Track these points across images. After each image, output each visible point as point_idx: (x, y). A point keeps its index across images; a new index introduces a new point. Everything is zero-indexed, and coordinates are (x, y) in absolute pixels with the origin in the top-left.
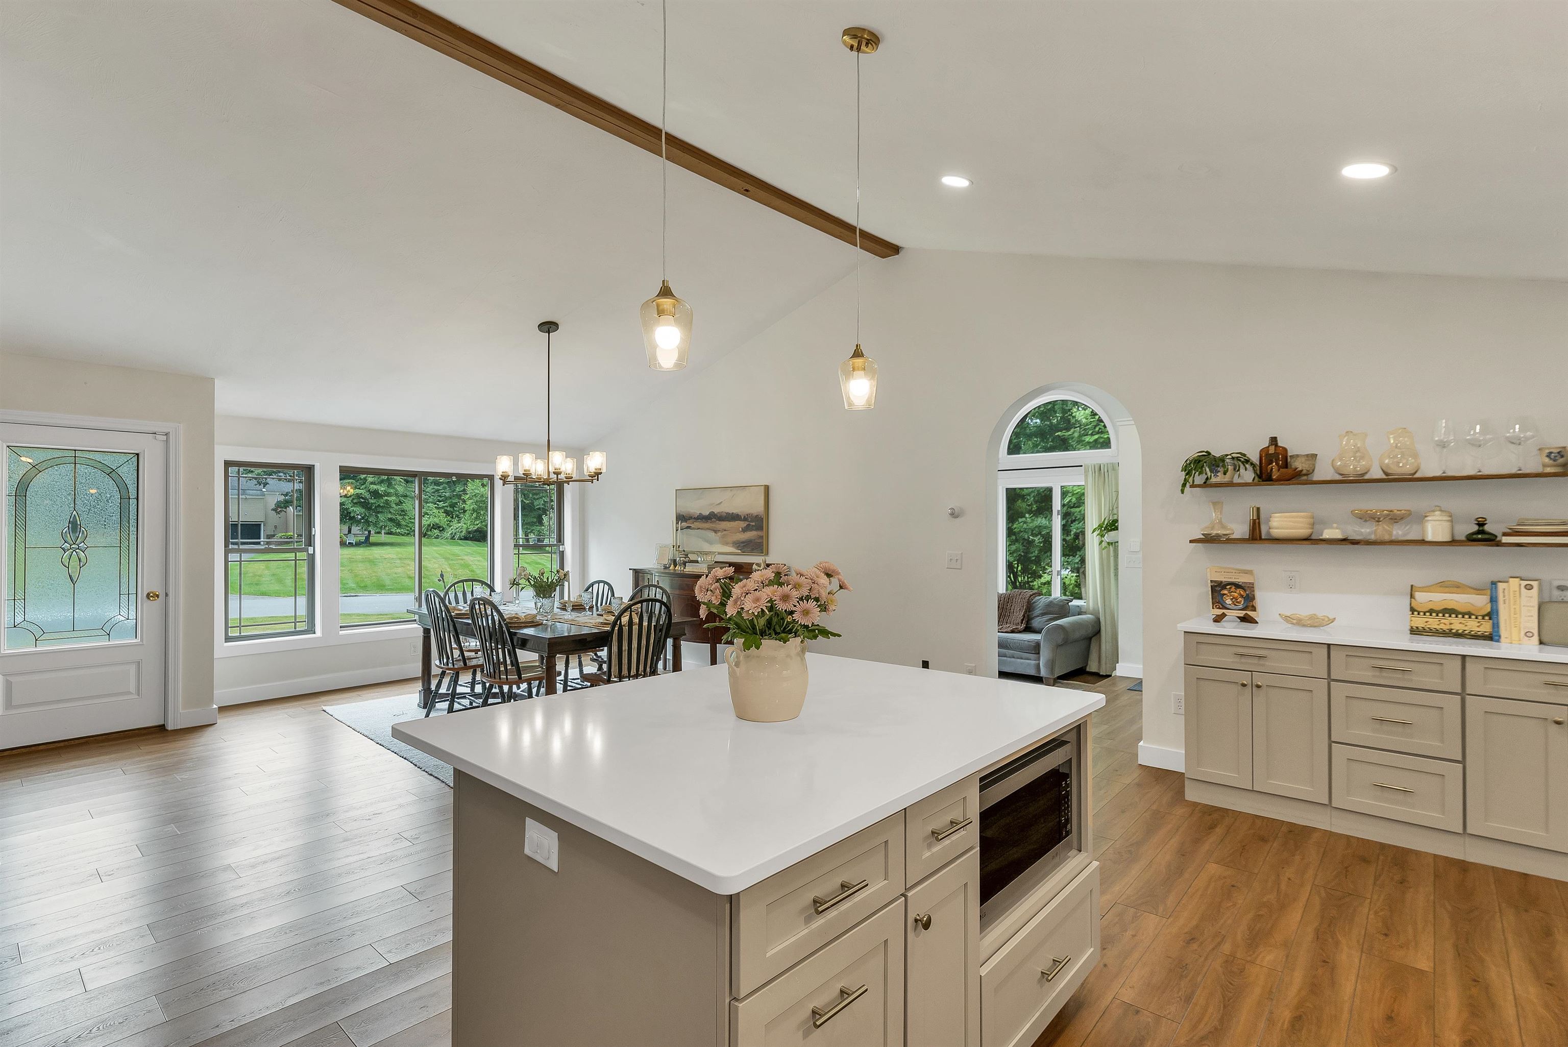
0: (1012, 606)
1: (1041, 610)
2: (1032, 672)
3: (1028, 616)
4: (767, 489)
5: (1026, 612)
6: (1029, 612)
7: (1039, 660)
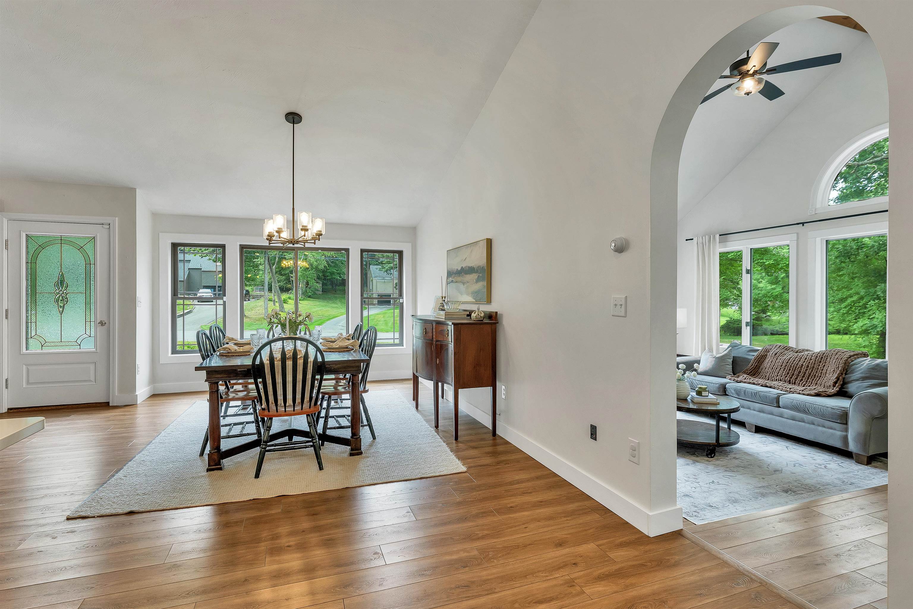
0: (824, 366)
1: (862, 373)
2: (838, 444)
3: (844, 378)
4: (489, 242)
5: (842, 374)
6: (846, 374)
7: (846, 430)
